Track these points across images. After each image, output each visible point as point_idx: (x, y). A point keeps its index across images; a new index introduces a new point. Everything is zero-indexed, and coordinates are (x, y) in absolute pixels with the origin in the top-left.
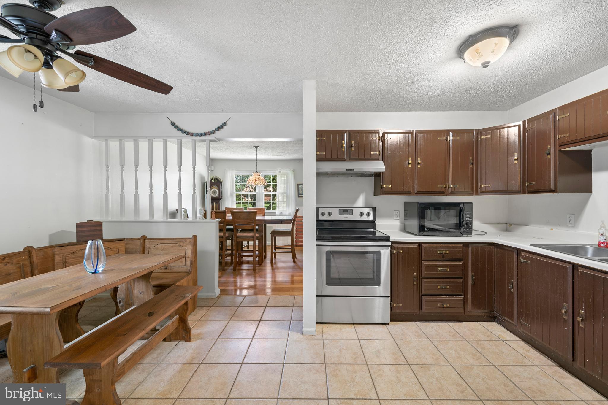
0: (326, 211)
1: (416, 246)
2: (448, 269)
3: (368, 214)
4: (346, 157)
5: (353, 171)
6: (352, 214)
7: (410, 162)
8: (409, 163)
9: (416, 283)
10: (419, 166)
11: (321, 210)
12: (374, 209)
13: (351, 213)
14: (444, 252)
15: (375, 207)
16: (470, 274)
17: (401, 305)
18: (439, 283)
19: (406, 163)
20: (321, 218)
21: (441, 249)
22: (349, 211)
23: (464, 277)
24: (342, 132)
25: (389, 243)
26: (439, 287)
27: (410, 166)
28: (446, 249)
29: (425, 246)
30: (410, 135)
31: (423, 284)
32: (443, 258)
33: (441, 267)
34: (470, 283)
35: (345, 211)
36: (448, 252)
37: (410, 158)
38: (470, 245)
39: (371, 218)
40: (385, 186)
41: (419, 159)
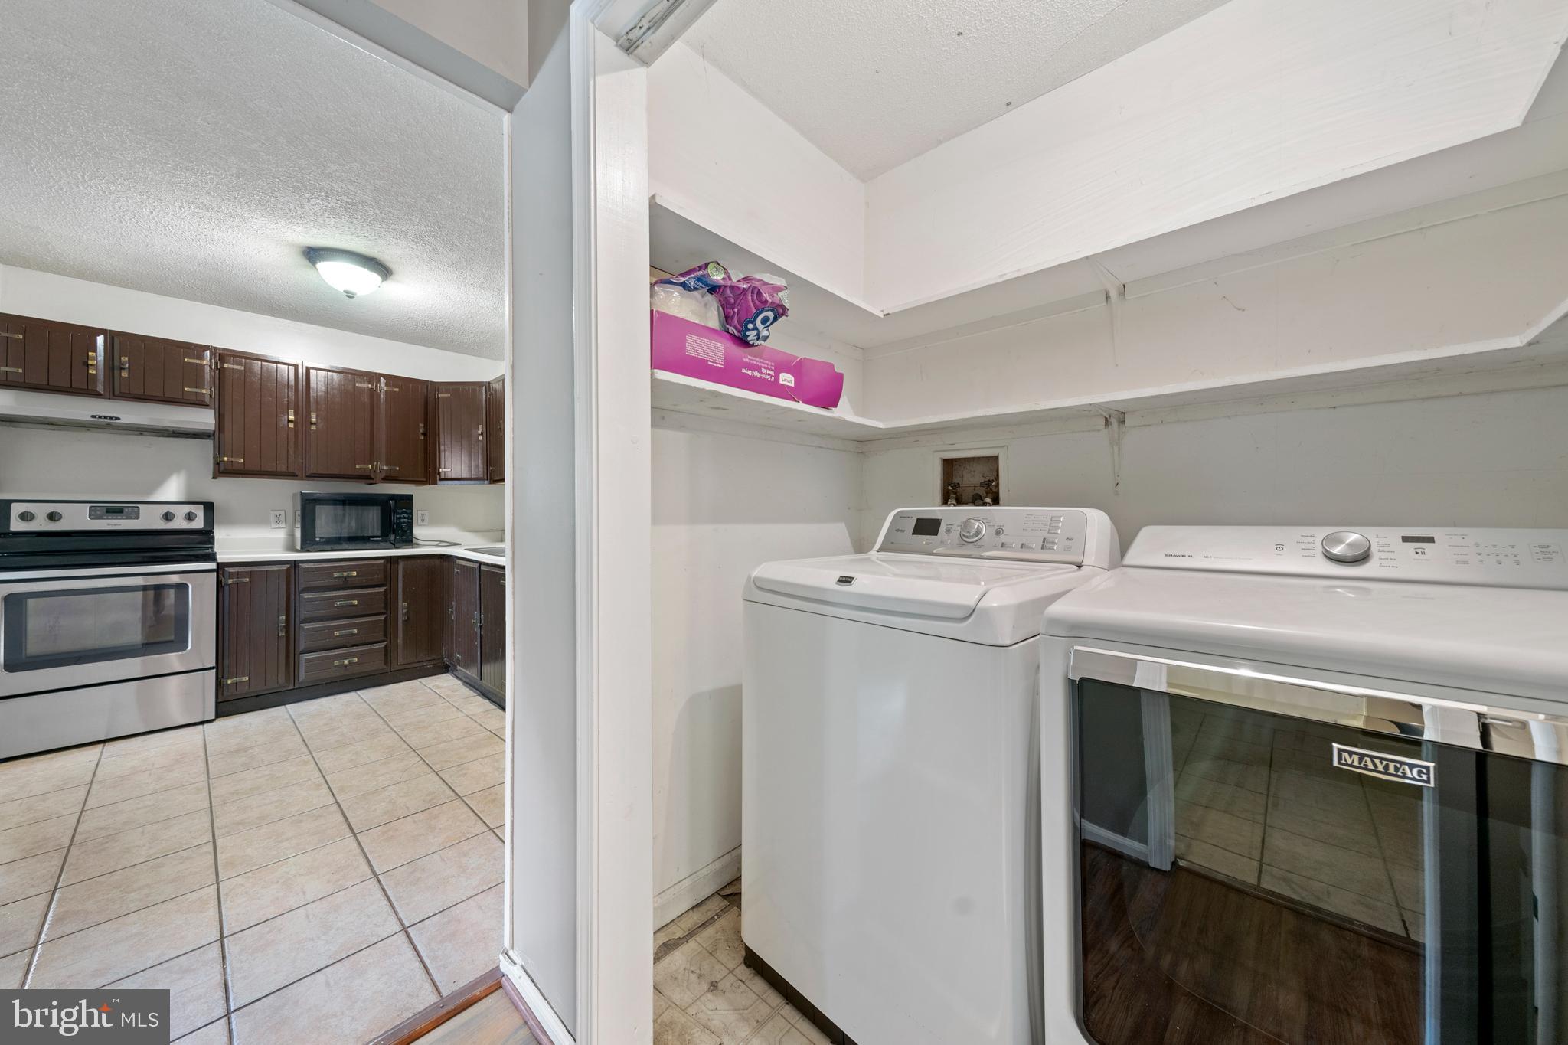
0: (42, 510)
1: (285, 567)
2: (356, 602)
3: (189, 517)
4: (100, 388)
5: (118, 421)
6: (138, 517)
7: (292, 418)
8: (289, 421)
9: (284, 634)
10: (313, 428)
11: (17, 508)
12: (209, 507)
13: (134, 515)
14: (345, 574)
15: (213, 503)
16: (402, 605)
17: (247, 679)
18: (338, 628)
19: (281, 420)
20: (17, 525)
21: (342, 568)
22: (126, 510)
23: (389, 612)
24: (91, 332)
25: (212, 565)
26: (336, 634)
27: (291, 425)
28: (352, 568)
29: (305, 566)
30: (291, 368)
31: (302, 633)
32: (346, 584)
33: (342, 599)
34: (401, 618)
35: (113, 510)
36: (355, 573)
37: (291, 412)
38: (399, 560)
39: (198, 524)
40: (226, 459)
41: (313, 414)
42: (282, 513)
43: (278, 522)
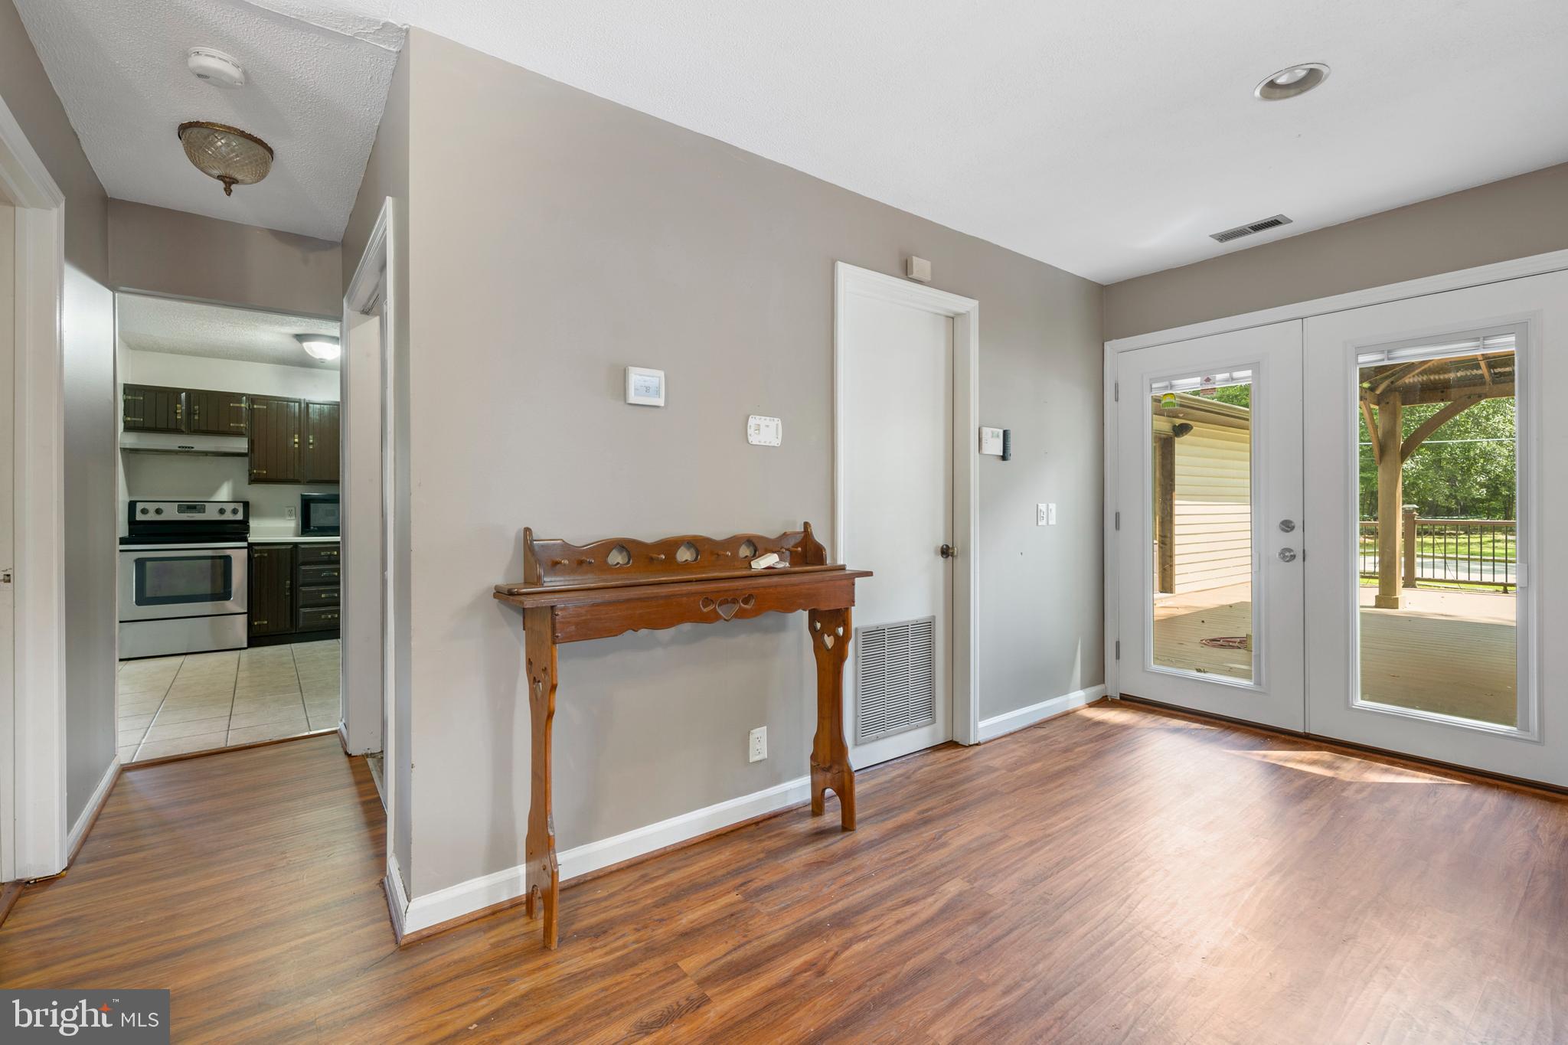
0: (151, 507)
1: (290, 547)
2: (336, 574)
3: (235, 511)
4: (183, 428)
6: (204, 512)
7: (296, 440)
8: (295, 443)
9: (289, 593)
10: (311, 447)
11: (139, 506)
12: (246, 505)
13: (202, 510)
14: (329, 553)
15: (249, 502)
17: (266, 622)
18: (324, 592)
19: (290, 442)
20: (139, 517)
21: (326, 549)
22: (198, 507)
24: (178, 391)
25: (245, 544)
26: (323, 596)
27: (296, 446)
28: (333, 549)
29: (303, 546)
30: (297, 404)
31: (301, 594)
32: (330, 560)
33: (327, 571)
35: (192, 507)
36: (335, 553)
37: (296, 436)
39: (240, 516)
40: (256, 472)
41: (311, 437)
42: (293, 509)
43: (290, 516)
